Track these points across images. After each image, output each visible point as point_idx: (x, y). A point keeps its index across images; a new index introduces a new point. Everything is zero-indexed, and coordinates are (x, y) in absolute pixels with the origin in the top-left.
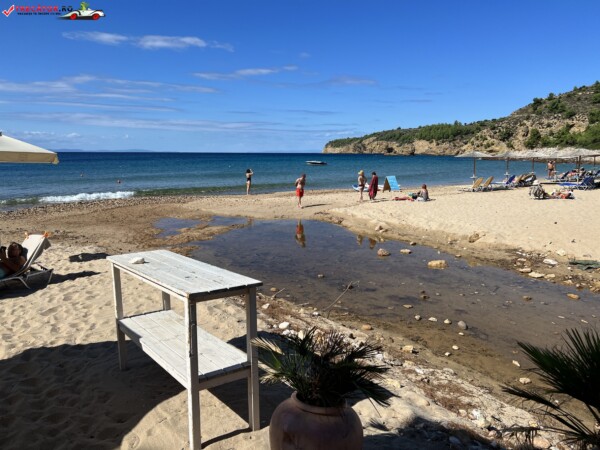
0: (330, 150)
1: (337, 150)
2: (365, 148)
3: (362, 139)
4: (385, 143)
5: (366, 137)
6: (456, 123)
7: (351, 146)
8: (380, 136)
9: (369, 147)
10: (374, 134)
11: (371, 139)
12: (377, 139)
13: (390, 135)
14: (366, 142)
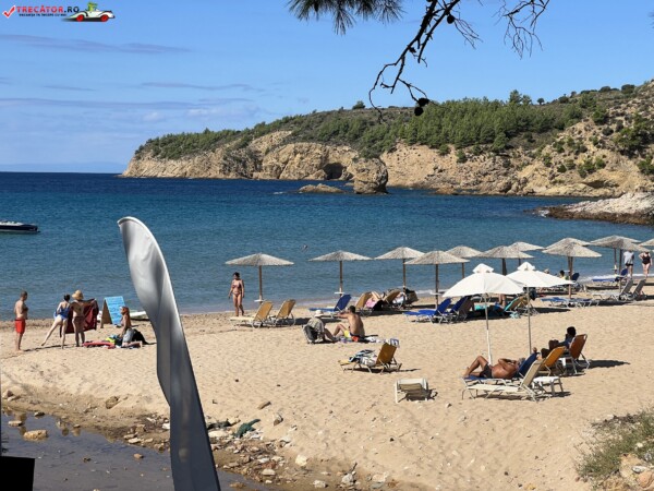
0: (151, 168)
1: (173, 169)
2: (258, 164)
3: (248, 136)
4: (317, 149)
5: (263, 130)
6: (515, 98)
7: (217, 156)
8: (303, 128)
9: (269, 160)
10: (286, 122)
11: (277, 136)
12: (294, 138)
13: (331, 125)
14: (261, 145)
